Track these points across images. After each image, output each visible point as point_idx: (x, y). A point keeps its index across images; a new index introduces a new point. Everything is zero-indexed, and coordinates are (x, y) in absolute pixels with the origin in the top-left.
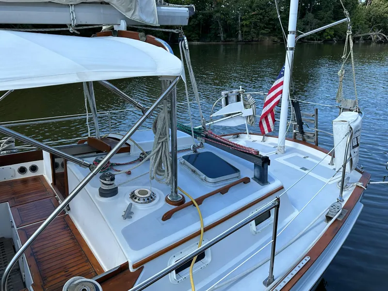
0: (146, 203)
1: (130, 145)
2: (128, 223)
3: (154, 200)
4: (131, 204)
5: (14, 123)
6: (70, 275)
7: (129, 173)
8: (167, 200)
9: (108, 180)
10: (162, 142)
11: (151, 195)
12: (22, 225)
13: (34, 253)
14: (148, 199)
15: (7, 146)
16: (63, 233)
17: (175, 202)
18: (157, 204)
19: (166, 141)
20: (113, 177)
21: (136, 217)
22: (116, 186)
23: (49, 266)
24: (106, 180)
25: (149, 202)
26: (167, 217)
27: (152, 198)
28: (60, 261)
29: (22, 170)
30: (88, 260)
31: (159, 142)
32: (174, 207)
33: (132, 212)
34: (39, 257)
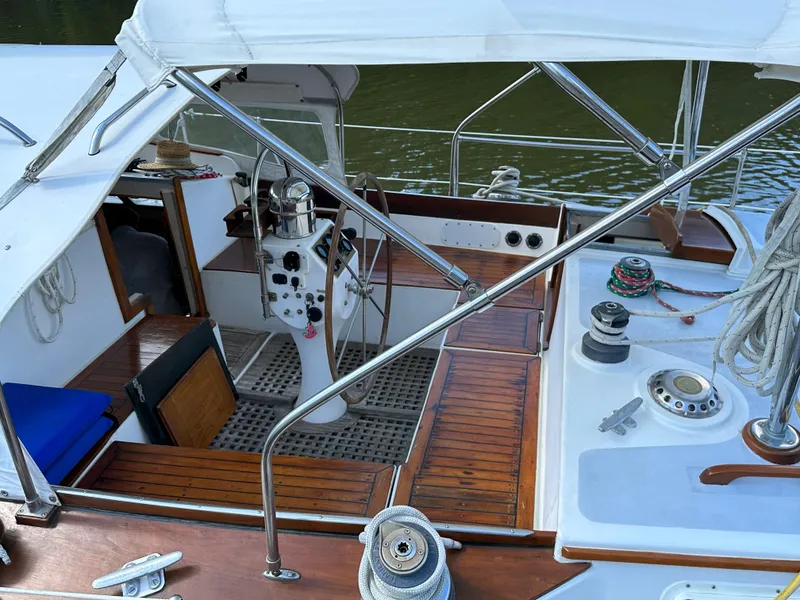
0: (682, 414)
1: (735, 248)
2: (609, 442)
3: (709, 415)
4: (639, 401)
5: (553, 141)
6: (472, 484)
7: (689, 321)
8: (747, 433)
9: (608, 323)
10: (783, 270)
11: (706, 399)
12: (453, 344)
13: (440, 406)
14: (692, 407)
15: (502, 183)
16: (508, 392)
17: (767, 448)
18: (710, 428)
19: (794, 269)
20: (624, 318)
21: (636, 439)
22: (624, 343)
23: (447, 444)
24: (600, 320)
25: (689, 416)
26: (719, 476)
27: (704, 408)
28: (469, 446)
29: (513, 239)
30: (518, 472)
31: (772, 266)
32: (757, 460)
33: (633, 422)
34: (443, 418)
